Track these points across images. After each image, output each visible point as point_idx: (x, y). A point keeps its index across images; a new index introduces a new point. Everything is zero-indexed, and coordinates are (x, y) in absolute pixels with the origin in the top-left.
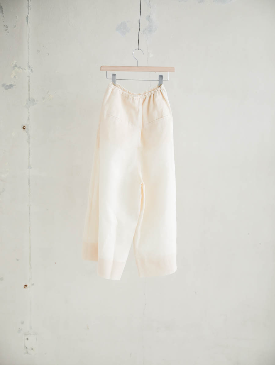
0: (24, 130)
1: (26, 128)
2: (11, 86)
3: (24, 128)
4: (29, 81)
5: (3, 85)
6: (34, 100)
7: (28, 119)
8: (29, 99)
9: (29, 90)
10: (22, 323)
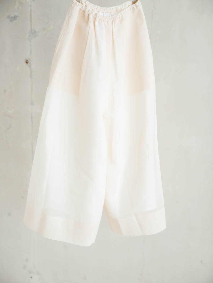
0: (27, 64)
1: (29, 62)
2: (15, 17)
3: (27, 63)
4: (31, 11)
5: (9, 17)
6: (35, 32)
7: (31, 53)
8: (31, 31)
9: (31, 21)
10: (27, 260)
